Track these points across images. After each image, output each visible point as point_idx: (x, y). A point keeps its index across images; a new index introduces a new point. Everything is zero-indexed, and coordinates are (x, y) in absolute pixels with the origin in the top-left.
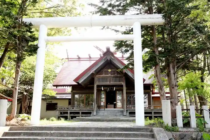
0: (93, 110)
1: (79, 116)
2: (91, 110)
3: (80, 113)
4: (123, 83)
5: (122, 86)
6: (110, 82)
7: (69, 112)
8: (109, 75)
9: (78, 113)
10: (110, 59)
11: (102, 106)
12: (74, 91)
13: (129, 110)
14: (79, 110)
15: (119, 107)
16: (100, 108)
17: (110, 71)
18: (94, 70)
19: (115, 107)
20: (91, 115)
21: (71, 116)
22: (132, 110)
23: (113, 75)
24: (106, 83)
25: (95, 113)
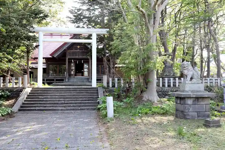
0: (65, 78)
1: (54, 83)
2: (64, 78)
3: (55, 80)
4: (89, 57)
5: (88, 59)
6: (79, 56)
7: (45, 79)
8: (78, 50)
9: (53, 80)
11: (72, 74)
12: (49, 62)
14: (54, 78)
15: (86, 75)
16: (71, 76)
17: (79, 47)
18: (66, 47)
19: (83, 75)
20: (64, 82)
21: (47, 83)
23: (81, 51)
24: (76, 57)
25: (67, 80)
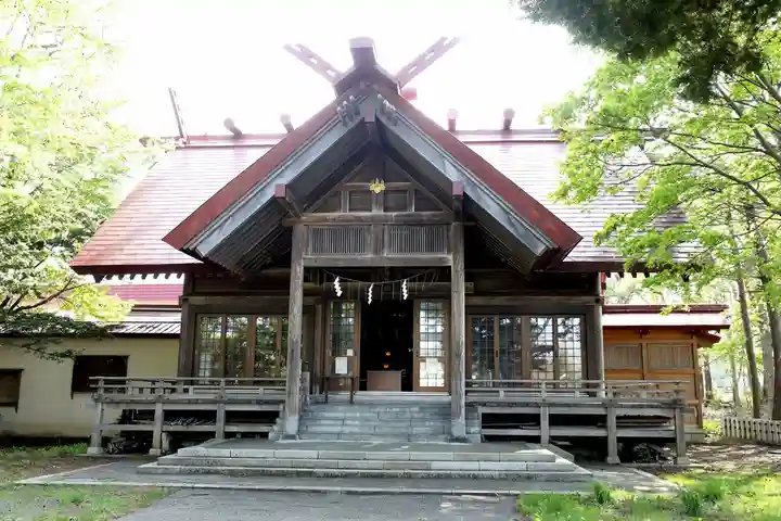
1: (213, 435)
3: (221, 416)
4: (451, 257)
5: (444, 273)
6: (378, 250)
7: (159, 409)
8: (377, 212)
9: (209, 416)
10: (377, 119)
11: (339, 377)
12: (197, 300)
13: (484, 405)
14: (215, 402)
15: (431, 383)
16: (328, 390)
17: (377, 190)
18: (285, 180)
19: (408, 384)
20: (271, 434)
21: (170, 433)
22: (499, 404)
23: (394, 214)
24: (358, 256)
25: (291, 423)
